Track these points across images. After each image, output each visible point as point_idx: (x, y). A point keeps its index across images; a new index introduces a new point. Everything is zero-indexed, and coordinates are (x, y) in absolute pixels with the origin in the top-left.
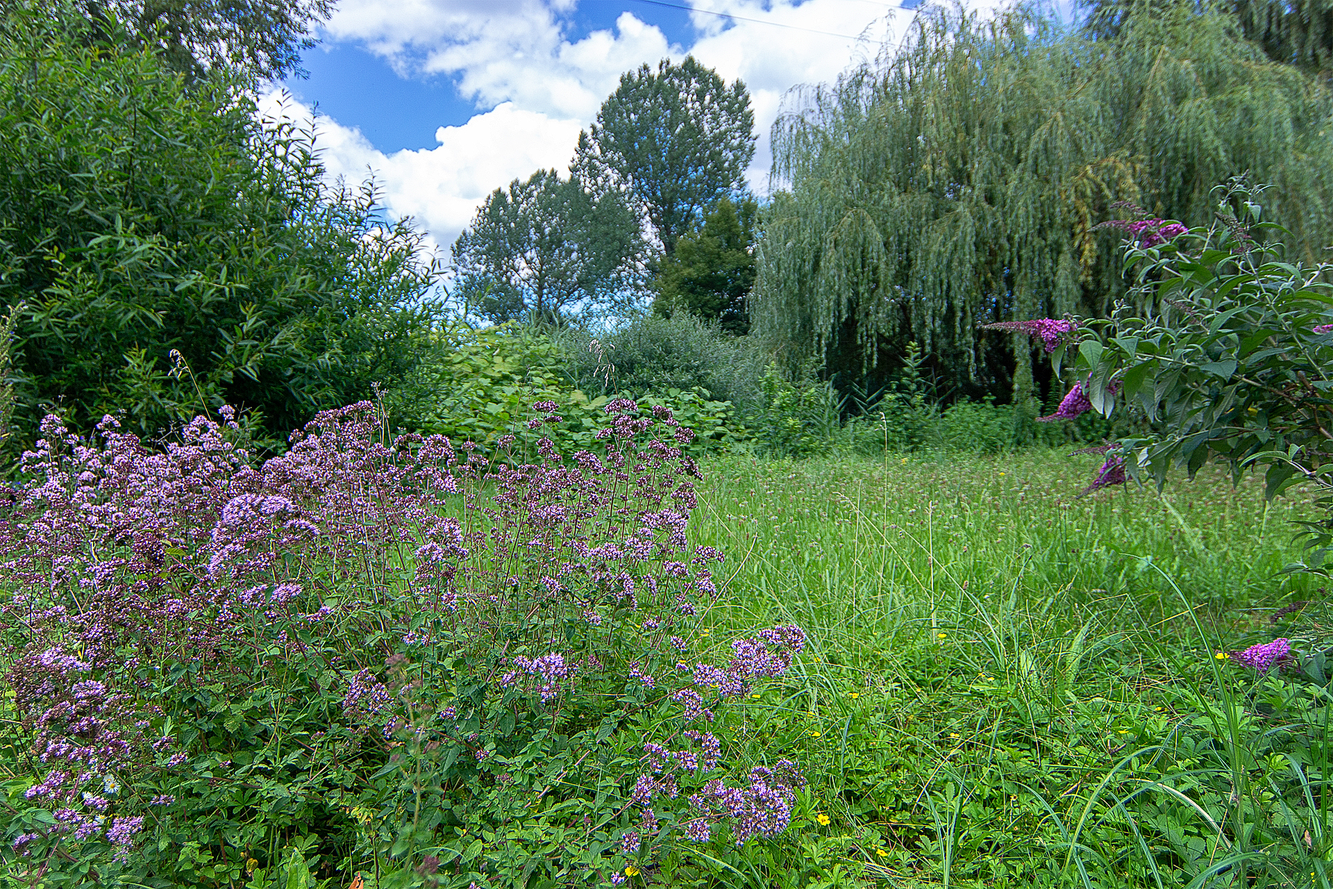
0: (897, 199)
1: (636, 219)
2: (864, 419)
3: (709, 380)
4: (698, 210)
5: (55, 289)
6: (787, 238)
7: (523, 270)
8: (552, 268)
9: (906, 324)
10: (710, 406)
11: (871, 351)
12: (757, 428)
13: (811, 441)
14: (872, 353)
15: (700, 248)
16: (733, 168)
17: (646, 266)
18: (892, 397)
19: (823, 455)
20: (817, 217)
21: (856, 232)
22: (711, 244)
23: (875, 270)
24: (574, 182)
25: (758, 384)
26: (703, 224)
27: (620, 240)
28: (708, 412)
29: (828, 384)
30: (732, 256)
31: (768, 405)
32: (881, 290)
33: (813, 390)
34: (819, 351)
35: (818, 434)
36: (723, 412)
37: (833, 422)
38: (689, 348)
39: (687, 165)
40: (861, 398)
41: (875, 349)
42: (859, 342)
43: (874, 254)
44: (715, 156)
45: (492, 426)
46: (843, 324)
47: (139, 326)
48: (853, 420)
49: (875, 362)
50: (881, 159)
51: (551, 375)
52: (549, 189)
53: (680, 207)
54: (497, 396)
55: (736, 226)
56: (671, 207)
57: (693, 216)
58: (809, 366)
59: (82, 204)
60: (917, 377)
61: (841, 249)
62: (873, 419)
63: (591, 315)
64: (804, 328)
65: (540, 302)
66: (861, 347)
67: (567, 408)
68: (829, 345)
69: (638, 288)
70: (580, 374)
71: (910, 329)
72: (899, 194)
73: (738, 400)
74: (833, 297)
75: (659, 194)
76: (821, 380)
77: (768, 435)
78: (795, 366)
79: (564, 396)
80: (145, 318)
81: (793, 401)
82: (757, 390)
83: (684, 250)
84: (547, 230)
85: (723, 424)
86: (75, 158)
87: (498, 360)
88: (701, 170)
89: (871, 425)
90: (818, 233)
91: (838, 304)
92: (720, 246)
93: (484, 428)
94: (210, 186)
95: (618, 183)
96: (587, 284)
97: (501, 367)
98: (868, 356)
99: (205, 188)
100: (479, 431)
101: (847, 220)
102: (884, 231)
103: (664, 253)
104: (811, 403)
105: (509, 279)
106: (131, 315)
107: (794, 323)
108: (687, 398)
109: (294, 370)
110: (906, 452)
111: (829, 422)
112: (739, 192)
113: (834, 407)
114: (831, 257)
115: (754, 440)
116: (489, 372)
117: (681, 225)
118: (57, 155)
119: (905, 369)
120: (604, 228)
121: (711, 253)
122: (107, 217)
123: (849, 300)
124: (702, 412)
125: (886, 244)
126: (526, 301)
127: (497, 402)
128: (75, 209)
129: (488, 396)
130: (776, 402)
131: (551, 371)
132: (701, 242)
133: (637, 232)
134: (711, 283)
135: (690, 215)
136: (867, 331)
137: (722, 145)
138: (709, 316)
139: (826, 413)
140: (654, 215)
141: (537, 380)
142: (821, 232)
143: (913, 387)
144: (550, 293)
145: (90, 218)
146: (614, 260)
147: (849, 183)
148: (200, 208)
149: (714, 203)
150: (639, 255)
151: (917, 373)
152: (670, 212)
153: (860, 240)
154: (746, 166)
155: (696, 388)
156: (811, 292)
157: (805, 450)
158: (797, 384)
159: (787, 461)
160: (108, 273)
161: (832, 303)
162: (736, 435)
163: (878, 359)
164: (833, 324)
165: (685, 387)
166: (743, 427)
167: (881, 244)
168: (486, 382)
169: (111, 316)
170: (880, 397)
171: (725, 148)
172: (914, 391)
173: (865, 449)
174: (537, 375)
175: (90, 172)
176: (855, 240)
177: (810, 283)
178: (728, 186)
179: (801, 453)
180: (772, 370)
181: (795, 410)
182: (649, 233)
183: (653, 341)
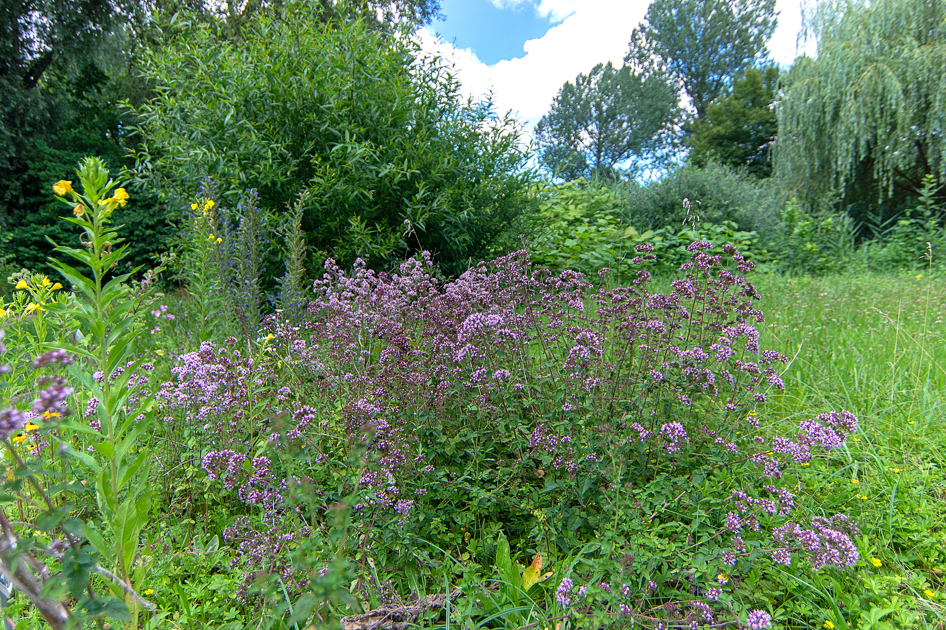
0: (917, 51)
1: (674, 91)
2: (877, 242)
3: (737, 215)
4: (726, 79)
5: (316, 179)
6: (809, 95)
7: (586, 139)
8: (608, 136)
9: (922, 159)
10: (737, 235)
11: (887, 185)
12: (778, 252)
13: (827, 262)
14: (888, 186)
15: (728, 109)
16: (758, 41)
17: (681, 127)
18: (907, 223)
19: (839, 272)
20: (837, 75)
21: (876, 83)
22: (737, 105)
23: (893, 114)
24: (626, 69)
25: (779, 215)
26: (731, 89)
27: (662, 110)
28: (735, 241)
29: (843, 214)
30: (756, 113)
31: (789, 233)
32: (898, 131)
33: (830, 220)
34: (836, 187)
35: (834, 255)
36: (749, 240)
37: (848, 245)
38: (720, 191)
39: (718, 43)
40: (875, 224)
41: (890, 182)
42: (875, 177)
43: (893, 101)
44: (742, 33)
45: (569, 255)
46: (862, 162)
47: (359, 199)
48: (867, 243)
49: (890, 193)
50: (903, 17)
51: (611, 217)
52: (606, 76)
53: (711, 78)
54: (572, 234)
55: (760, 88)
56: (703, 79)
57: (722, 84)
58: (826, 199)
59: (327, 124)
60: (931, 204)
61: (860, 99)
62: (886, 242)
63: (636, 169)
64: (823, 167)
65: (599, 162)
66: (877, 181)
67: (623, 241)
68: (846, 181)
69: (675, 145)
70: (632, 215)
71: (926, 163)
72: (919, 47)
73: (762, 230)
74: (852, 141)
75: (693, 69)
76: (837, 211)
77: (788, 257)
78: (813, 200)
79: (620, 232)
80: (362, 194)
81: (812, 228)
82: (778, 221)
83: (714, 113)
84: (605, 108)
85: (749, 250)
86: (322, 96)
87: (572, 207)
88: (729, 46)
89: (884, 247)
90: (838, 88)
91: (856, 145)
92: (745, 107)
93: (563, 257)
94: (395, 105)
95: (660, 65)
96: (635, 146)
97: (574, 212)
98: (883, 188)
99: (392, 106)
100: (560, 259)
101: (866, 75)
102: (903, 80)
103: (696, 116)
104: (828, 230)
105: (576, 147)
106: (355, 193)
107: (813, 165)
108: (719, 230)
109: (446, 222)
110: (918, 269)
111: (844, 245)
112: (763, 60)
113: (849, 233)
114: (850, 107)
115: (775, 261)
116: (566, 217)
117: (712, 92)
118: (312, 95)
119: (921, 198)
120: (649, 102)
121: (738, 113)
122: (340, 131)
123: (868, 142)
124: (731, 241)
125: (906, 92)
126: (588, 162)
127: (573, 238)
128: (323, 128)
129: (566, 235)
130: (797, 231)
131: (611, 214)
132: (729, 104)
133: (675, 103)
134: (737, 137)
135: (719, 84)
136: (883, 167)
137: (748, 24)
138: (736, 165)
139: (842, 238)
140: (689, 87)
141: (601, 221)
142: (841, 87)
143: (928, 213)
144: (606, 154)
145: (331, 133)
146: (656, 125)
147: (869, 42)
148: (390, 120)
149: (741, 73)
150: (676, 120)
151: (932, 202)
152: (703, 83)
153: (880, 90)
154: (769, 38)
155: (726, 222)
156: (830, 137)
157: (822, 269)
158: (815, 215)
159: (807, 278)
160: (342, 168)
161: (850, 146)
162: (759, 257)
163: (894, 191)
164: (851, 163)
165: (717, 221)
166: (765, 251)
167: (900, 92)
168: (565, 224)
169: (344, 193)
170: (894, 223)
171: (751, 25)
172: (928, 217)
173: (877, 267)
174: (600, 218)
175: (330, 103)
176: (875, 90)
177: (828, 130)
178: (753, 56)
179: (818, 272)
180: (793, 205)
181: (813, 237)
182: (685, 101)
183: (690, 187)
